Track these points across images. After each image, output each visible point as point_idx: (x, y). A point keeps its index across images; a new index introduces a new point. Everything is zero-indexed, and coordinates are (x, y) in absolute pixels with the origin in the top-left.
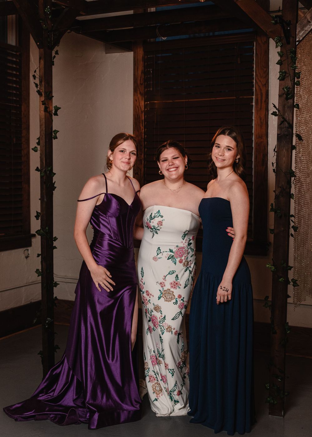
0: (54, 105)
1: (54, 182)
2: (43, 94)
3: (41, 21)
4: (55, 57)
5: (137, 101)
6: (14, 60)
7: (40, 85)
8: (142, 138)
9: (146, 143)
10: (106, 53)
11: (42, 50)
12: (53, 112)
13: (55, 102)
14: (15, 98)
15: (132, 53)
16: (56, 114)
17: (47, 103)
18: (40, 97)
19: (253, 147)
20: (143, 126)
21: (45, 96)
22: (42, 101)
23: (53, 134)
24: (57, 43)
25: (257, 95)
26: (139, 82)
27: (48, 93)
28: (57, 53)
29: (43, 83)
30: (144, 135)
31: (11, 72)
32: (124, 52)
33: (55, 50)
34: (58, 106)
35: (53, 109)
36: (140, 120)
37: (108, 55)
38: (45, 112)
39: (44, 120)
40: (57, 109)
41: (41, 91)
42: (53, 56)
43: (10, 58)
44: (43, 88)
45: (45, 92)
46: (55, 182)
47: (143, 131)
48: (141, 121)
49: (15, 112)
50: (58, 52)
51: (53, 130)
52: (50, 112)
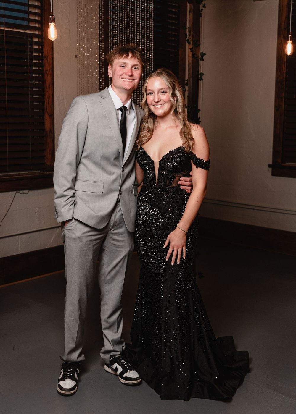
0: (201, 51)
1: (198, 117)
2: (191, 42)
4: (202, 10)
5: (280, 44)
6: (174, 10)
7: (189, 34)
8: (284, 78)
9: (287, 82)
11: (191, 4)
12: (200, 57)
13: (202, 49)
14: (173, 44)
16: (202, 59)
17: (194, 51)
18: (189, 45)
20: (284, 67)
21: (193, 44)
22: (190, 49)
23: (199, 77)
26: (283, 27)
27: (196, 41)
28: (204, 6)
29: (192, 33)
30: (286, 75)
31: (171, 21)
33: (203, 4)
34: (204, 52)
35: (200, 55)
37: (256, 2)
38: (192, 57)
39: (191, 65)
40: (203, 55)
41: (190, 40)
42: (201, 9)
43: (170, 9)
44: (191, 37)
45: (193, 41)
46: (200, 117)
47: (285, 71)
48: (283, 63)
49: (173, 56)
50: (206, 5)
51: (199, 73)
52: (197, 58)
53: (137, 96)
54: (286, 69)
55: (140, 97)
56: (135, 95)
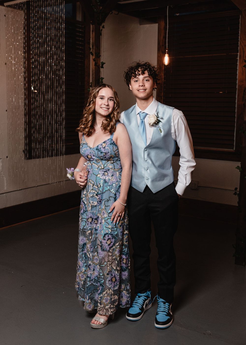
0: (102, 61)
2: (94, 54)
3: (93, 7)
4: (102, 30)
5: (159, 57)
6: (81, 30)
7: (92, 48)
8: (162, 82)
10: (140, 25)
11: (94, 26)
12: (101, 66)
14: (81, 56)
15: (157, 24)
16: (102, 67)
17: (96, 60)
18: (92, 56)
19: (237, 89)
20: (163, 74)
21: (95, 56)
22: (93, 59)
23: (100, 80)
24: (103, 21)
25: (240, 53)
26: (161, 44)
27: (97, 54)
28: (103, 27)
29: (94, 47)
30: (164, 80)
31: (78, 38)
32: (152, 24)
33: (102, 25)
34: (104, 62)
35: (101, 64)
36: (161, 70)
37: (142, 26)
38: (95, 66)
39: (94, 71)
40: (103, 64)
41: (93, 52)
43: (78, 30)
44: (94, 50)
45: (95, 53)
47: (163, 77)
48: (162, 70)
49: (81, 65)
50: (105, 27)
51: (100, 77)
52: (99, 66)
53: (52, 94)
54: (164, 75)
55: (55, 95)
56: (51, 94)
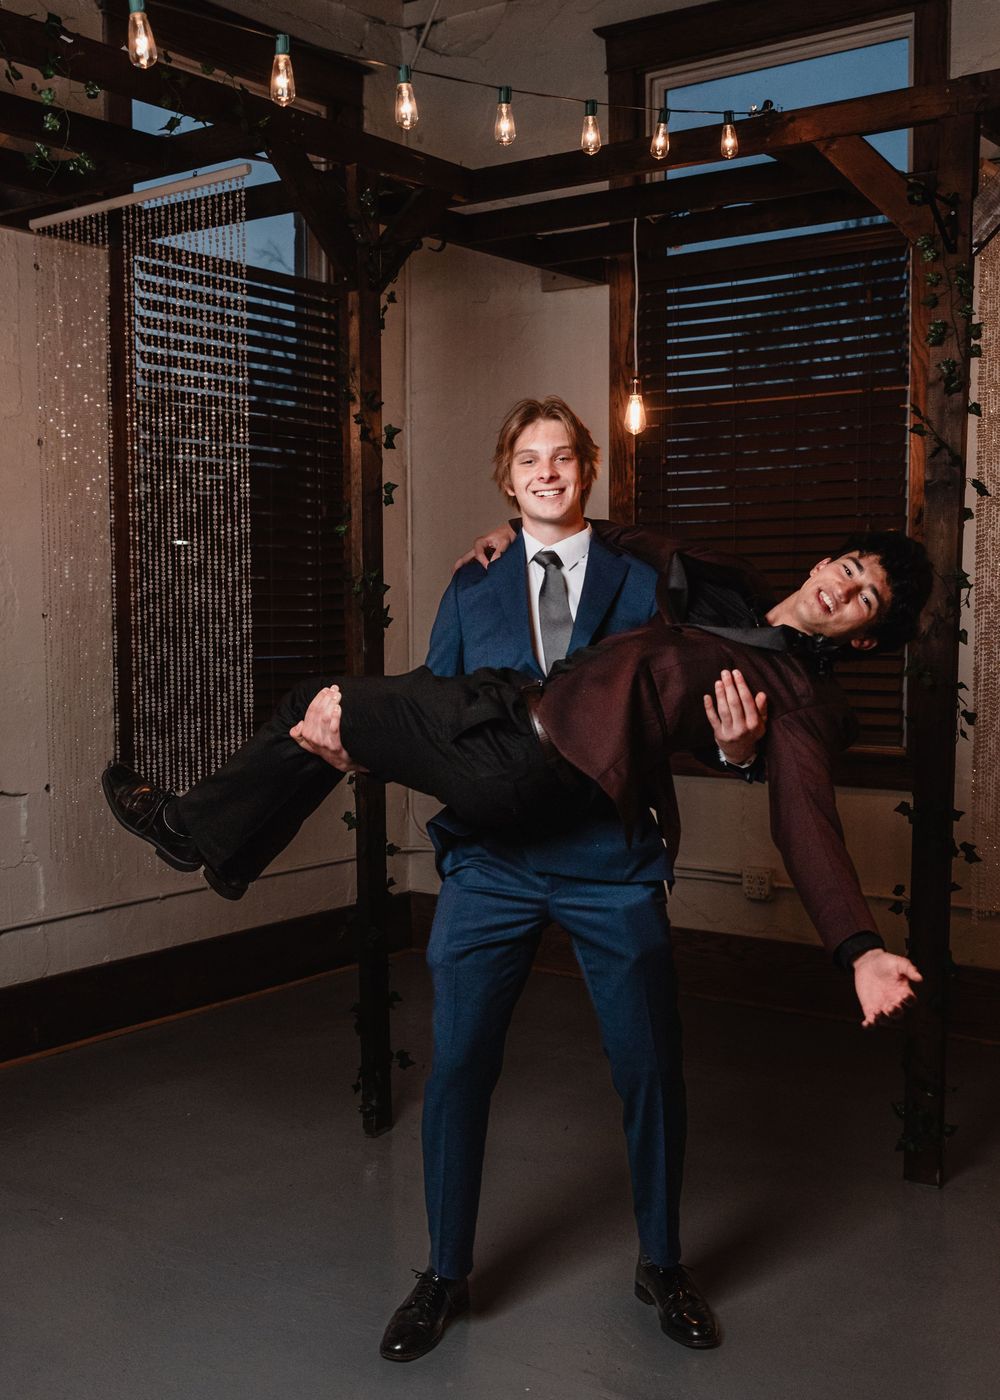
0: (385, 424)
1: (385, 607)
2: (358, 397)
3: (352, 226)
4: (386, 308)
5: (618, 407)
6: (324, 316)
7: (351, 376)
8: (630, 498)
9: (640, 510)
10: (545, 291)
11: (355, 294)
12: (384, 439)
13: (388, 417)
15: (606, 289)
16: (390, 445)
17: (367, 421)
19: (906, 518)
20: (632, 468)
21: (362, 404)
22: (355, 416)
23: (384, 493)
24: (390, 274)
25: (915, 383)
26: (623, 360)
27: (371, 395)
28: (392, 299)
29: (358, 373)
30: (637, 492)
32: (587, 287)
33: (387, 291)
34: (394, 426)
35: (383, 433)
36: (625, 456)
37: (551, 295)
38: (362, 440)
39: (360, 460)
40: (392, 432)
41: (354, 390)
42: (382, 307)
43: (314, 313)
44: (358, 384)
45: (363, 395)
46: (389, 606)
47: (634, 480)
48: (628, 457)
50: (395, 297)
51: (384, 482)
52: (380, 441)
53: (206, 549)
54: (637, 475)
55: (216, 552)
56: (202, 547)
